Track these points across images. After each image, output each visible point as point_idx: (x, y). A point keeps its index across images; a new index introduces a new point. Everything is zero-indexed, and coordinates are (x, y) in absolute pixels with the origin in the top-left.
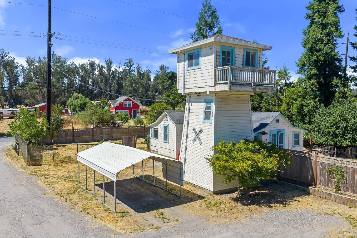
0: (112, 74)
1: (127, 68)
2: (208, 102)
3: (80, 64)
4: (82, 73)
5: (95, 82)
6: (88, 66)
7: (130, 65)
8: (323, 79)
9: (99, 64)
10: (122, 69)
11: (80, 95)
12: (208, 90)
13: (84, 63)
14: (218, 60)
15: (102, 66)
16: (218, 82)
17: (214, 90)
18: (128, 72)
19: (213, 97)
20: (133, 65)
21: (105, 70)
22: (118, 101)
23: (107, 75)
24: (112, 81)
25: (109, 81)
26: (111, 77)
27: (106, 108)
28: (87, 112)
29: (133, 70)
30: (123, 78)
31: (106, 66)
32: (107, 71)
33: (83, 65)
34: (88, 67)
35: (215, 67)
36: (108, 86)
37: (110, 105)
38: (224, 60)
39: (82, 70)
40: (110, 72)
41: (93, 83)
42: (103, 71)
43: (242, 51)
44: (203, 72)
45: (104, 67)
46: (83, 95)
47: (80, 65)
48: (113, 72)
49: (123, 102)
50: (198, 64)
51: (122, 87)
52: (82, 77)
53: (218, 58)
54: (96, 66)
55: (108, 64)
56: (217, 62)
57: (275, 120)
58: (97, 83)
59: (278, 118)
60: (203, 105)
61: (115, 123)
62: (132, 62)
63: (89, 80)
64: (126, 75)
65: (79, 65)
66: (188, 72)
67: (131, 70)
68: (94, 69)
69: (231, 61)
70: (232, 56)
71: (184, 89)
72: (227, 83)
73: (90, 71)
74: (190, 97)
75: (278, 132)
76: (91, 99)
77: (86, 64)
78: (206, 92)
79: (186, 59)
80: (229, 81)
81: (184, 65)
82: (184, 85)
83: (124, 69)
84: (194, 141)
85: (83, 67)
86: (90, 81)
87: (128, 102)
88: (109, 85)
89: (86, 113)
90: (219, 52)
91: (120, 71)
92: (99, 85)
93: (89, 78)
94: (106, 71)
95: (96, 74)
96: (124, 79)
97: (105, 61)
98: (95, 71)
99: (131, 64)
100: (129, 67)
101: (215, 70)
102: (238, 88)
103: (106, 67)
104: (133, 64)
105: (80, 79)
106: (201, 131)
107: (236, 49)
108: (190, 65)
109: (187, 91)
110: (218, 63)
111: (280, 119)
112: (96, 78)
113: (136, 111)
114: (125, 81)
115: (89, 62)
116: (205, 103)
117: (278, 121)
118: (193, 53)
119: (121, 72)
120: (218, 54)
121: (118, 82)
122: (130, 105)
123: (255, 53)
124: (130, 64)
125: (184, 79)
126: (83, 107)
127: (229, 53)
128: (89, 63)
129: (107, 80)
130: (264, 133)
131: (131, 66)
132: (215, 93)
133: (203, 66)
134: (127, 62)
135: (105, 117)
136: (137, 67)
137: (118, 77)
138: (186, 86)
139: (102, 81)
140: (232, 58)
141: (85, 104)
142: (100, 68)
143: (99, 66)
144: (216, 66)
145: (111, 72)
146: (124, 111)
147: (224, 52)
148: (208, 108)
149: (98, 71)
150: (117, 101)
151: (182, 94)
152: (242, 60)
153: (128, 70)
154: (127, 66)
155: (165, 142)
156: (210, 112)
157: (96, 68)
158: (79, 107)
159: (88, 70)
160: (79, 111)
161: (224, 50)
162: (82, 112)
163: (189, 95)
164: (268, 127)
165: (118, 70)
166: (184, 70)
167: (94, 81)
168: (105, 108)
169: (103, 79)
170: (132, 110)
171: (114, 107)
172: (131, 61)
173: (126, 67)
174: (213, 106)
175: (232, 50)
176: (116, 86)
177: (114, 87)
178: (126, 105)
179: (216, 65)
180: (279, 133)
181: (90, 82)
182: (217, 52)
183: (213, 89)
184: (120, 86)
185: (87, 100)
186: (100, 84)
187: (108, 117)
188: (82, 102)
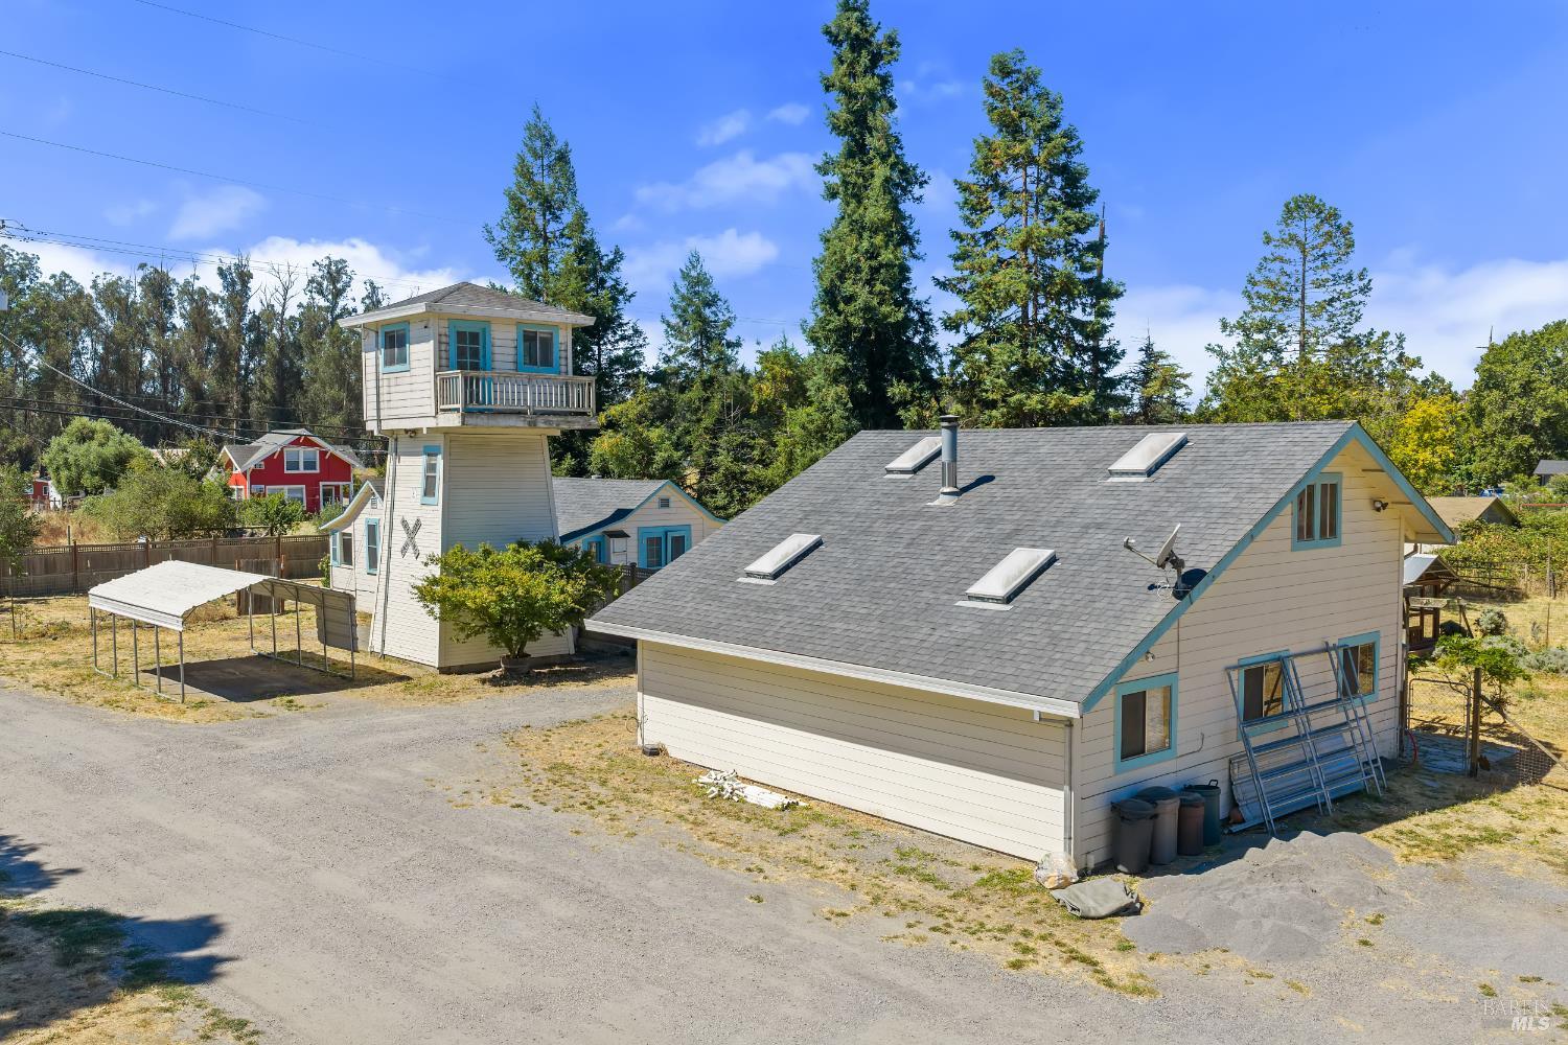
0: (252, 327)
1: (321, 302)
2: (431, 454)
3: (101, 283)
4: (109, 324)
5: (171, 364)
6: (139, 290)
7: (335, 287)
8: (867, 384)
9: (187, 283)
10: (300, 305)
11: (102, 425)
12: (425, 424)
13: (120, 278)
14: (444, 355)
15: (202, 291)
16: (442, 407)
17: (434, 425)
18: (325, 319)
19: (440, 441)
20: (348, 289)
21: (219, 311)
22: (260, 447)
23: (227, 332)
24: (251, 357)
25: (238, 361)
26: (247, 339)
27: (212, 477)
28: (130, 491)
29: (346, 312)
30: (301, 347)
31: (224, 294)
32: (229, 315)
33: (112, 287)
34: (137, 295)
35: (435, 371)
36: (235, 379)
37: (230, 464)
38: (461, 353)
39: (110, 310)
40: (241, 320)
41: (163, 370)
42: (210, 312)
43: (514, 329)
44: (414, 380)
45: (215, 299)
46: (116, 424)
47: (101, 286)
48: (256, 318)
49: (282, 452)
50: (403, 360)
51: (300, 385)
52: (109, 339)
53: (443, 348)
54: (175, 291)
55: (233, 283)
56: (440, 358)
57: (656, 499)
58: (182, 366)
59: (663, 494)
60: (422, 460)
61: (242, 532)
62: (344, 277)
63: (142, 355)
64: (317, 334)
65: (95, 286)
66: (385, 376)
67: (338, 311)
68: (165, 306)
69: (481, 354)
70: (485, 343)
71: (379, 421)
72: (457, 410)
73: (150, 314)
74: (396, 440)
75: (666, 533)
76: (150, 441)
77: (128, 282)
78: (422, 429)
79: (380, 345)
80: (459, 406)
81: (377, 358)
82: (378, 409)
83: (305, 304)
84: (404, 550)
85: (112, 295)
86: (148, 357)
87: (302, 453)
88: (238, 375)
89: (123, 495)
90: (446, 335)
91: (287, 316)
92: (191, 378)
93: (146, 344)
94: (221, 315)
95: (174, 326)
96: (306, 352)
97: (220, 269)
98: (170, 313)
99: (339, 286)
100: (330, 297)
101: (436, 377)
102: (486, 421)
103: (222, 299)
104: (348, 285)
105: (100, 349)
106: (418, 525)
107: (493, 327)
108: (389, 362)
109: (386, 426)
110: (444, 362)
111: (672, 499)
112: (175, 343)
113: (337, 487)
114: (311, 360)
115: (140, 275)
116: (424, 457)
117: (665, 503)
118: (393, 332)
119: (292, 317)
120: (444, 339)
121: (278, 363)
122: (309, 465)
123: (551, 334)
124: (334, 284)
125: (378, 395)
126: (111, 472)
127: (474, 337)
128: (144, 279)
129: (227, 357)
130: (622, 535)
131: (338, 293)
132: (444, 431)
133: (413, 364)
134: (321, 273)
135: (197, 508)
136: (368, 297)
137: (281, 343)
138: (383, 414)
139: (202, 362)
140: (484, 347)
141: (122, 460)
142: (192, 300)
143: (191, 294)
144: (439, 368)
145: (248, 318)
146: (286, 487)
147: (461, 336)
148: (431, 468)
149: (182, 316)
150: (258, 448)
151: (376, 434)
152: (512, 351)
153: (327, 309)
154: (320, 292)
155: (371, 571)
156: (435, 477)
157: (176, 302)
158: (96, 473)
159: (137, 311)
160: (98, 490)
161: (461, 330)
162: (109, 496)
163: (395, 436)
164: (630, 518)
165: (278, 309)
166: (377, 373)
167: (165, 357)
168: (208, 476)
169: (209, 352)
170: (321, 484)
171: (245, 474)
172: (339, 271)
173: (315, 295)
174: (440, 461)
175: (484, 330)
176: (269, 381)
177: (263, 386)
178: (295, 465)
179: (437, 367)
180: (670, 535)
181: (146, 364)
182: (440, 335)
183: (432, 423)
184: (288, 379)
185: (133, 443)
186: (193, 370)
187: (212, 511)
188: (110, 450)
